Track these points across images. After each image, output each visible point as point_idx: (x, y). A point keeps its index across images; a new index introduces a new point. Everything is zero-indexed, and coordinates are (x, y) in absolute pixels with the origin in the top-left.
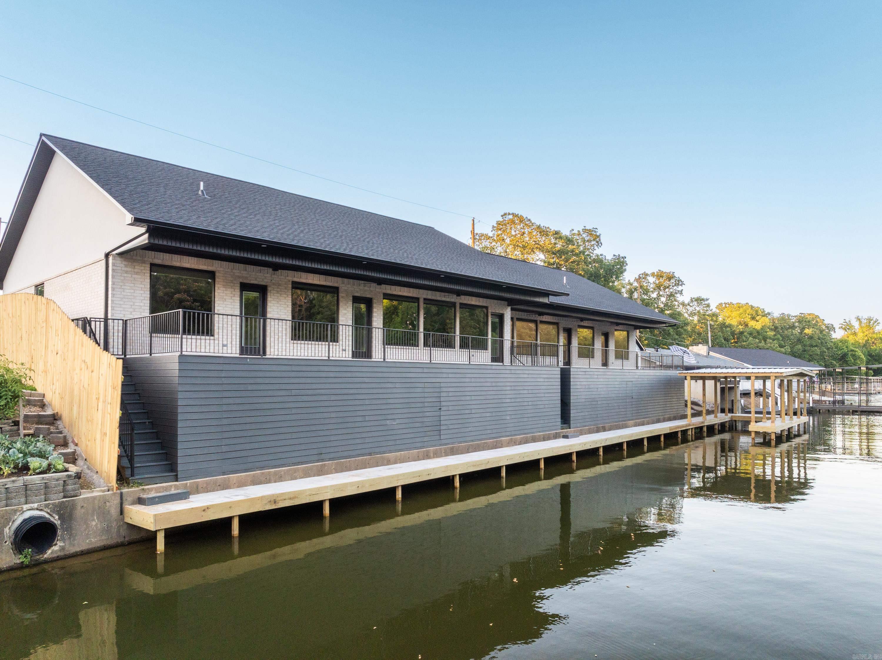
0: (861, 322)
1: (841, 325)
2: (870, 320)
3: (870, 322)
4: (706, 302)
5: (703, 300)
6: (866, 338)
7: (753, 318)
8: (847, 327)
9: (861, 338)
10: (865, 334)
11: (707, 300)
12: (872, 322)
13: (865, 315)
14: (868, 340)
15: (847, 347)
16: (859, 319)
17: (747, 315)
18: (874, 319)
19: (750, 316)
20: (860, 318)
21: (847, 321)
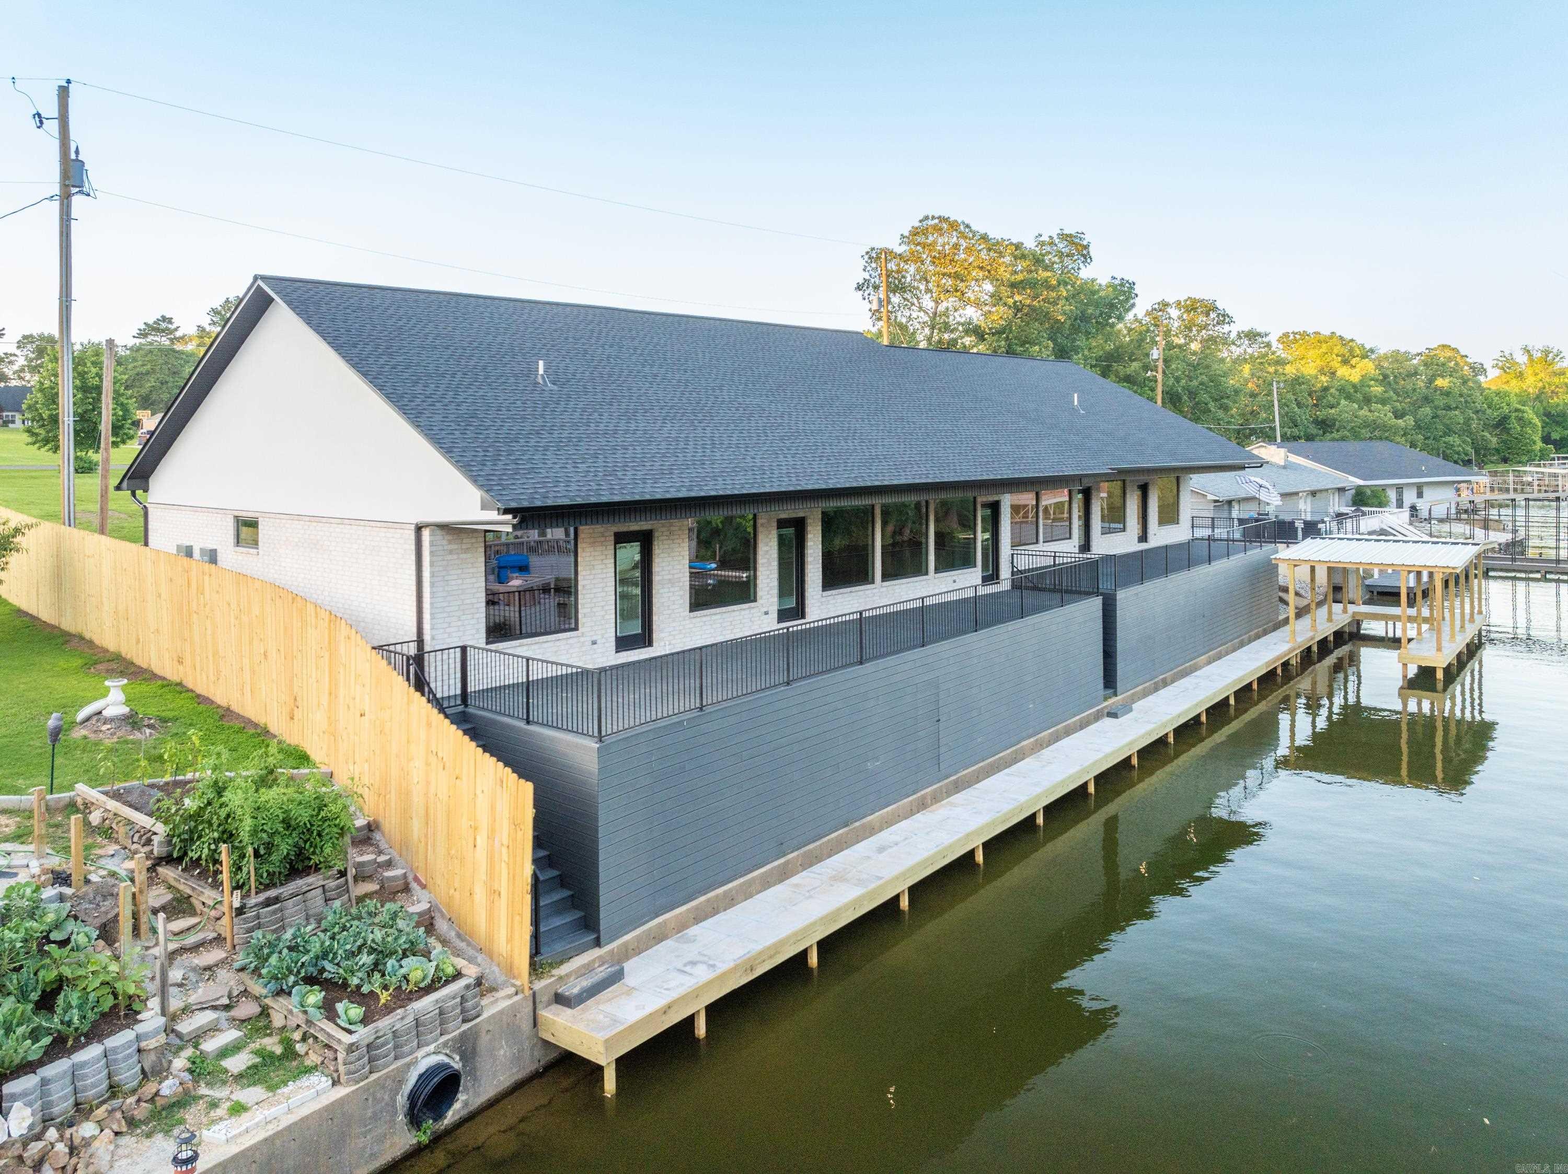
0: (1530, 356)
1: (1495, 362)
2: (1547, 352)
3: (1547, 356)
4: (1265, 340)
5: (1259, 334)
6: (1540, 385)
7: (1345, 362)
8: (1507, 365)
9: (1531, 384)
10: (1539, 377)
11: (1266, 335)
12: (1551, 355)
13: (1537, 345)
14: (1544, 388)
15: (1508, 405)
16: (1528, 351)
17: (1334, 356)
18: (1555, 351)
19: (1340, 359)
20: (1530, 348)
21: (1507, 354)
